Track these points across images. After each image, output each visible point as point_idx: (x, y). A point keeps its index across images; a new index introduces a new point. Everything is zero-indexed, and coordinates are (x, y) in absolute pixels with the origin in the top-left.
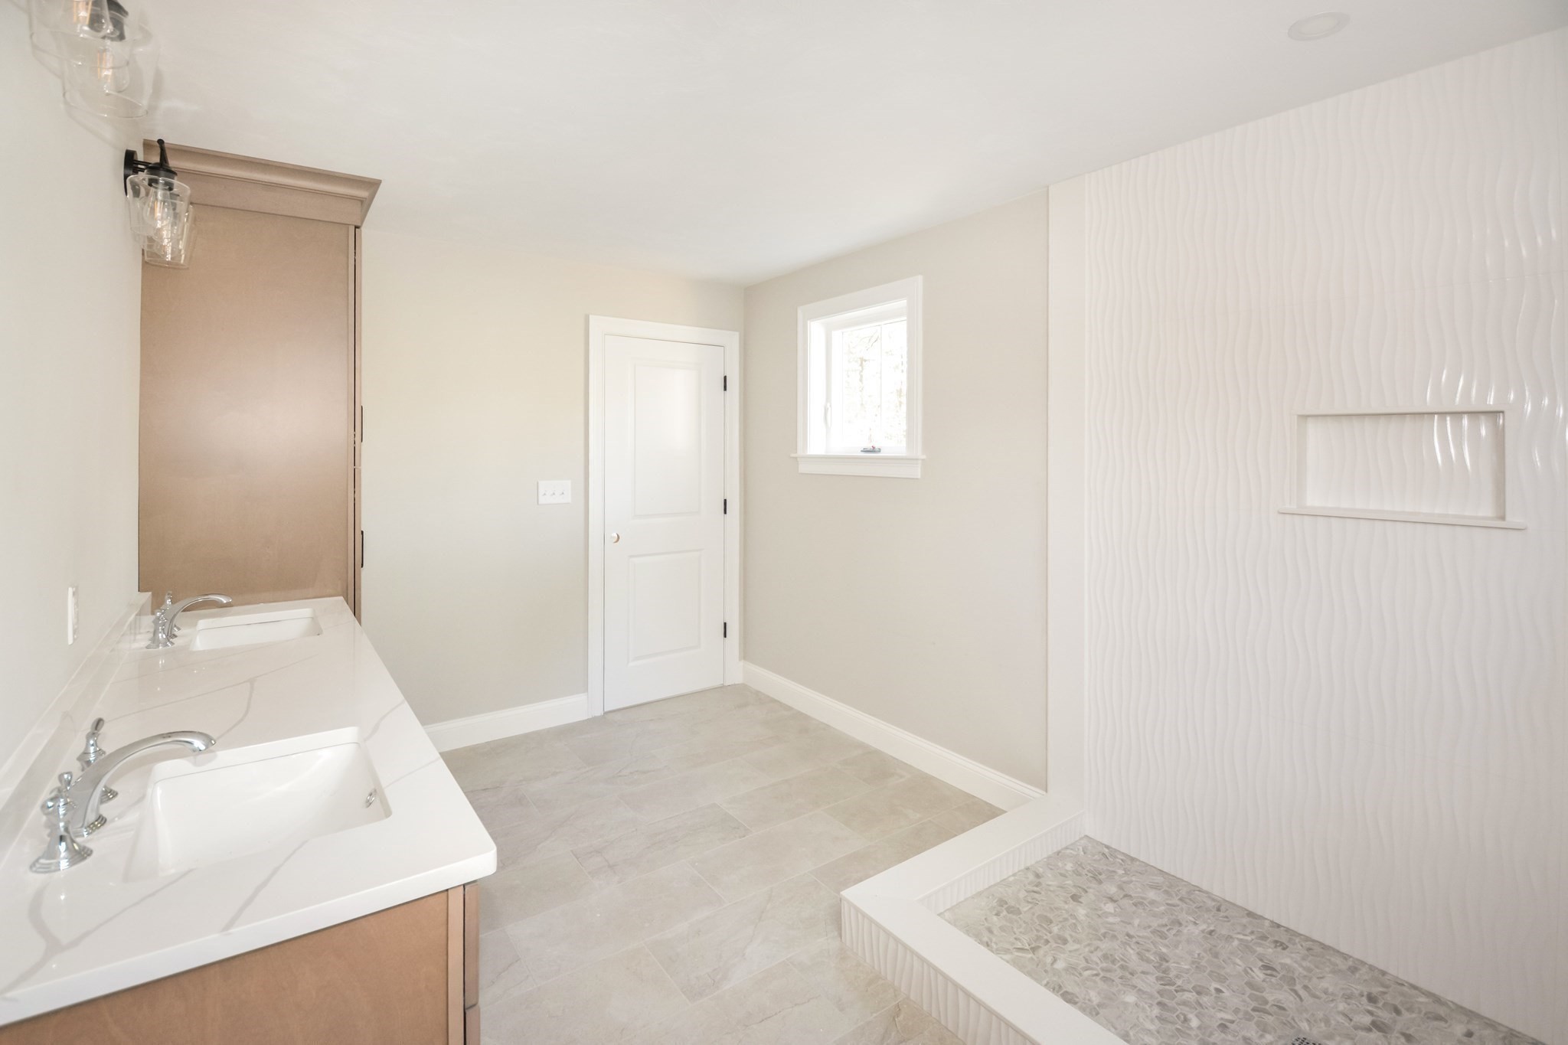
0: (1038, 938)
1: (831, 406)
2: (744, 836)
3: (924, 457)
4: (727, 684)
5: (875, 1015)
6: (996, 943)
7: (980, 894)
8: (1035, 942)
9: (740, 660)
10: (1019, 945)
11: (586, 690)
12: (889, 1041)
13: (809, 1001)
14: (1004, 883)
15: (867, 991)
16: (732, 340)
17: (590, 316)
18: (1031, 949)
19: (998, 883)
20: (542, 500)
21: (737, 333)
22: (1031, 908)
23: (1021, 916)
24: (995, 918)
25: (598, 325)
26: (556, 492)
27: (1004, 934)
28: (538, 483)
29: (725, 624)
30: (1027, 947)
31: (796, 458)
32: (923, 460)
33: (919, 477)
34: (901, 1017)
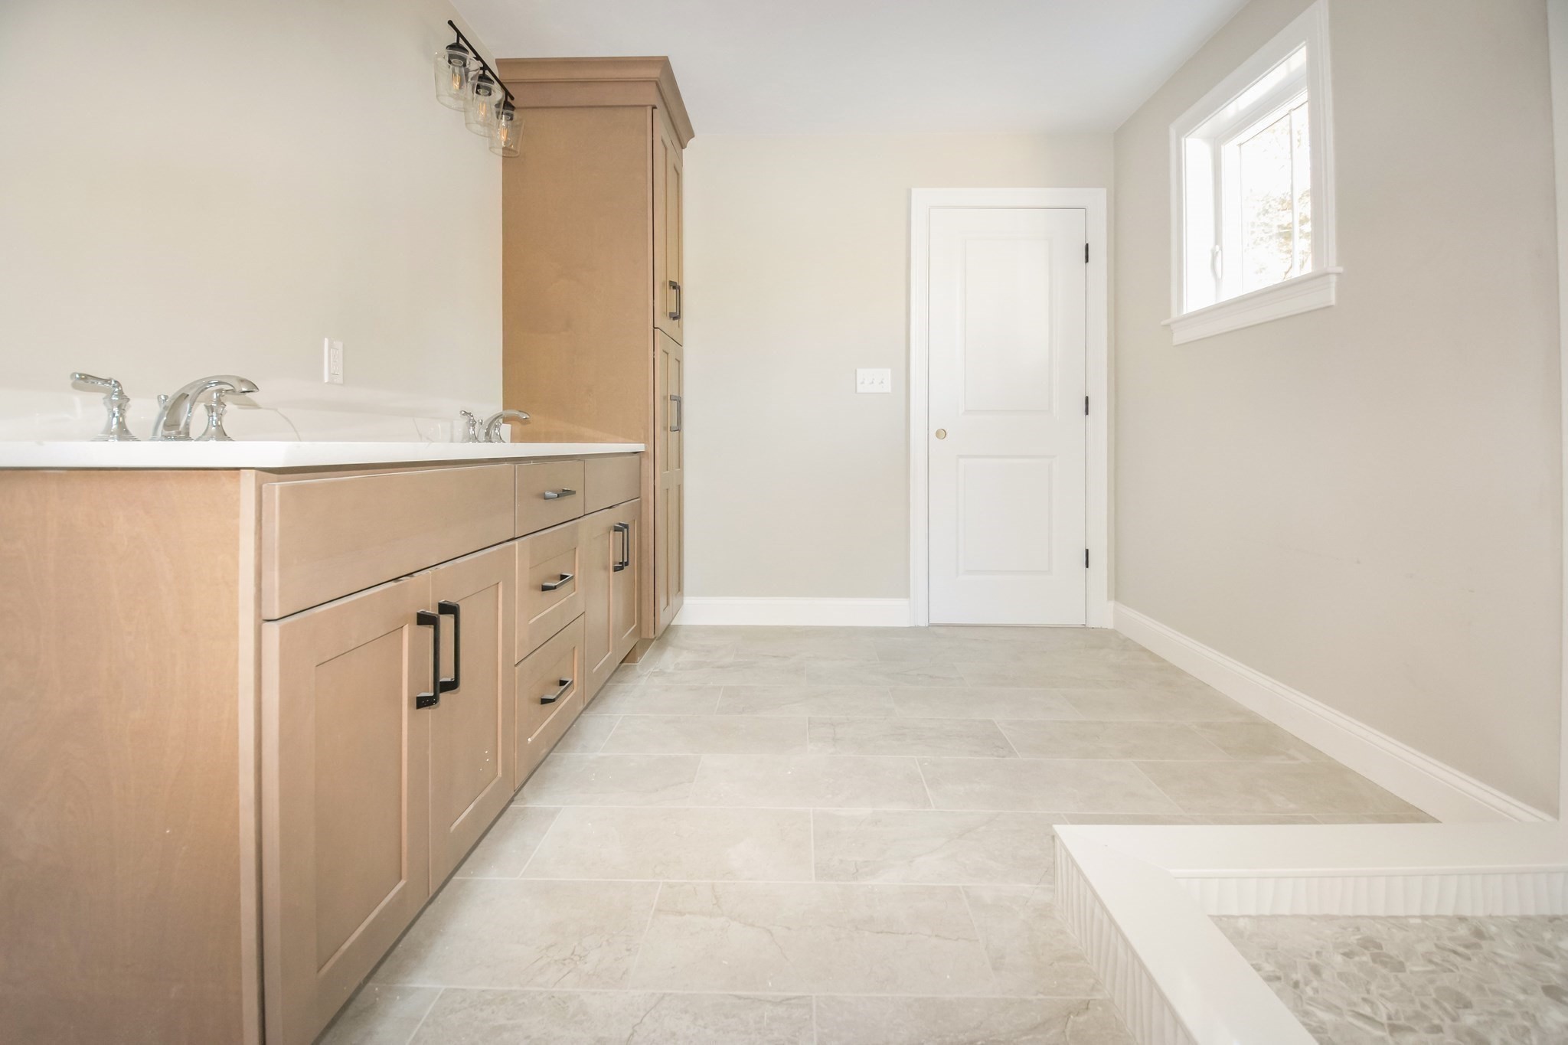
0: (1417, 1016)
1: (1221, 249)
2: (1003, 757)
3: (1340, 269)
4: (1090, 625)
5: (1041, 996)
6: (1316, 991)
7: (1330, 918)
8: (1408, 1019)
9: (1109, 599)
10: (1366, 1010)
11: (908, 596)
12: (1039, 1037)
13: (957, 940)
14: (1398, 922)
15: (1051, 965)
16: (1097, 199)
17: (914, 190)
18: (1390, 1026)
19: (1380, 918)
20: (860, 389)
21: (1104, 191)
22: (1432, 972)
23: (1400, 975)
24: (1339, 959)
25: (923, 198)
26: (875, 380)
27: (1343, 984)
28: (856, 371)
29: (1087, 551)
30: (1384, 1020)
31: (1168, 326)
32: (1338, 274)
33: (1333, 302)
34: (1081, 1019)
